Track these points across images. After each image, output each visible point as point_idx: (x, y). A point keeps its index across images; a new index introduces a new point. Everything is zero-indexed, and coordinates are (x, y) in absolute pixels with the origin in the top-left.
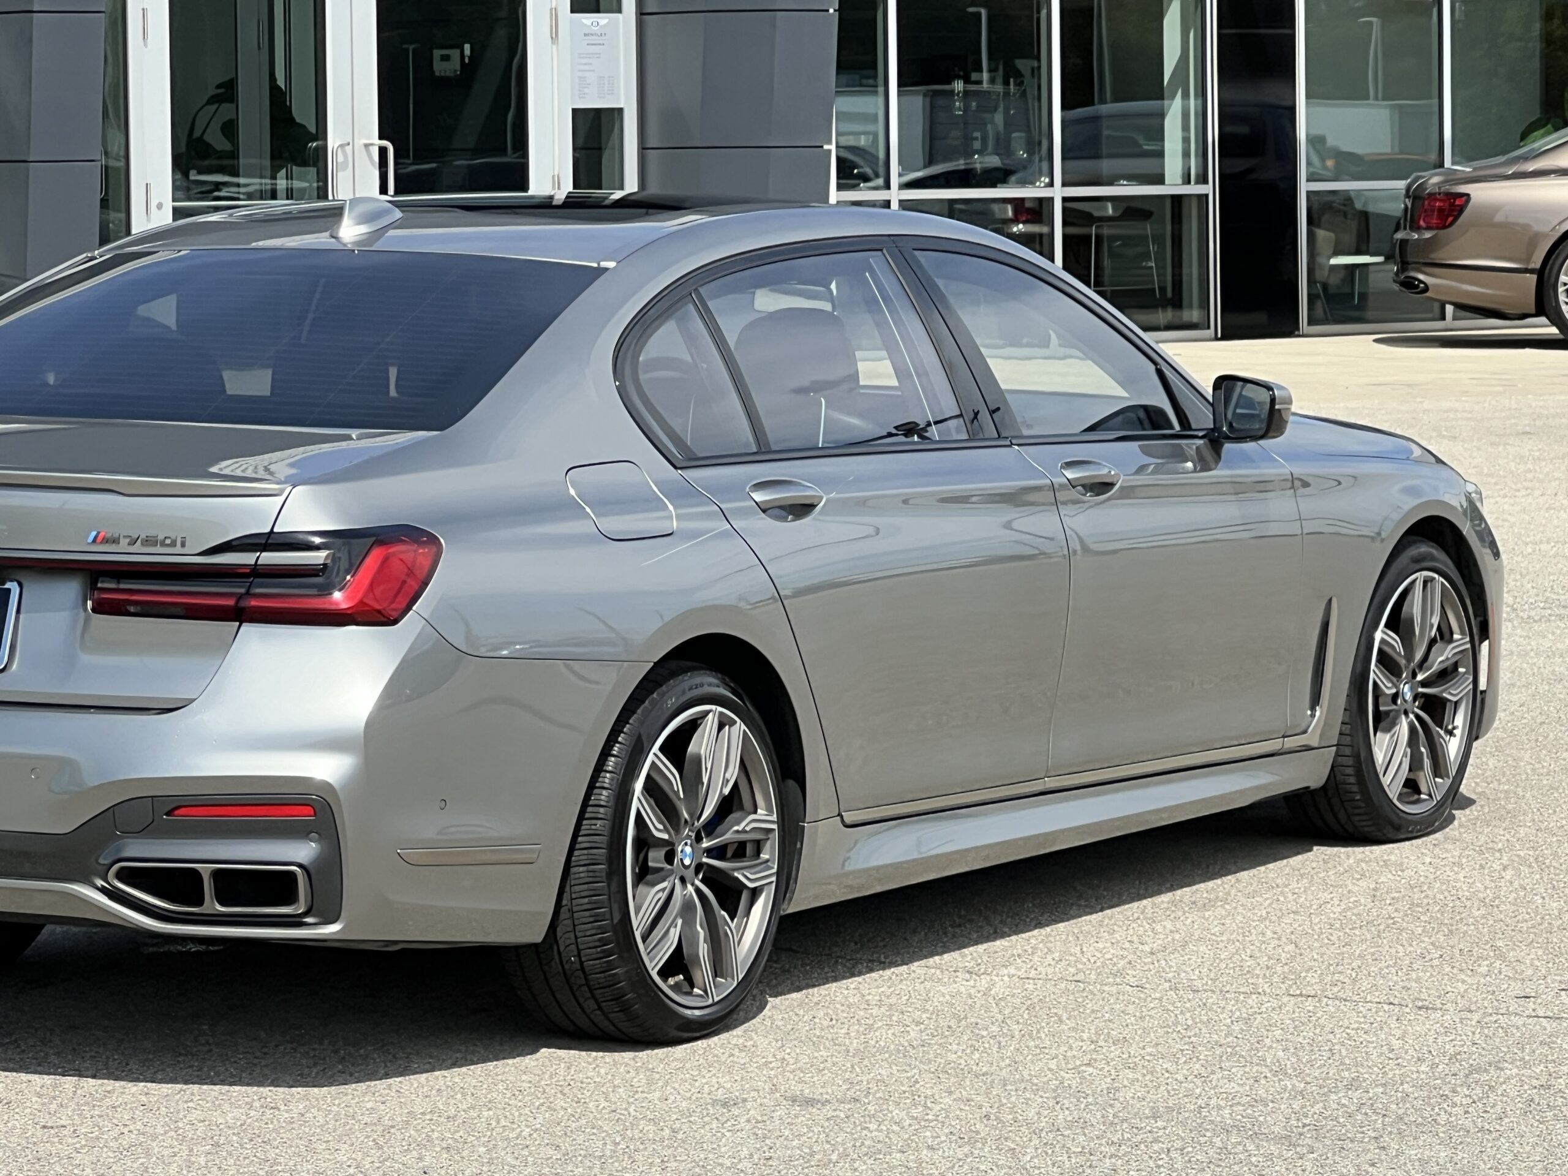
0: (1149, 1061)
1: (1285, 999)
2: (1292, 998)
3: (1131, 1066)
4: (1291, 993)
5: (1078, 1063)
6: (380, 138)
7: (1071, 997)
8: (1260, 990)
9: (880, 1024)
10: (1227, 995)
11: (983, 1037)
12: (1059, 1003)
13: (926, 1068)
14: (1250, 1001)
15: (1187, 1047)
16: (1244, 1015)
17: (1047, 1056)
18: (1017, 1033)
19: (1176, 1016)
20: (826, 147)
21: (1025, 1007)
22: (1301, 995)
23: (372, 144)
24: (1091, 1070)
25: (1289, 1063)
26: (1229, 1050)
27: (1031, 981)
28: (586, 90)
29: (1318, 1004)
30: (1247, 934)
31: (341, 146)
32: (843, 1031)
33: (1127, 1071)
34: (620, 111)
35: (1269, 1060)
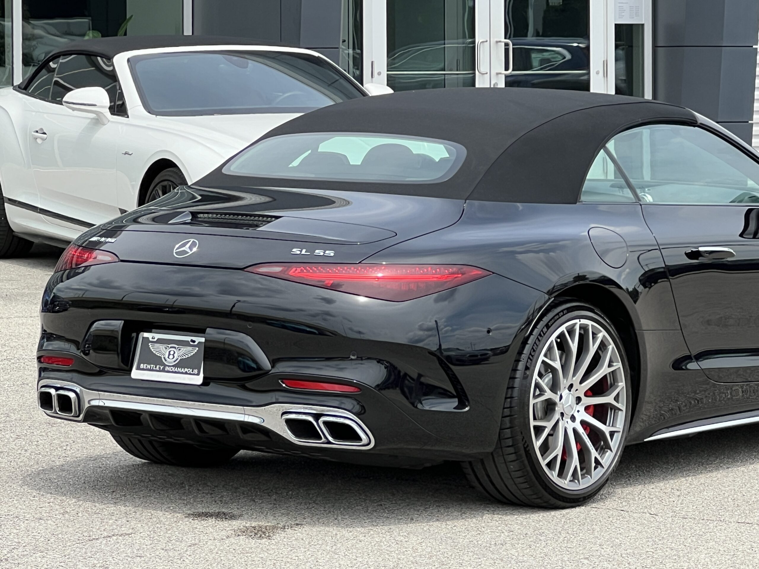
0: (623, 557)
1: (733, 524)
2: (738, 524)
3: (611, 560)
4: (739, 521)
5: (582, 557)
6: (505, 38)
7: (611, 519)
8: (722, 519)
9: (489, 531)
10: (701, 521)
11: (540, 540)
12: (601, 522)
13: (492, 557)
14: (711, 525)
15: (652, 550)
16: (701, 533)
17: (568, 553)
18: (562, 538)
19: (661, 533)
20: (754, 47)
21: (580, 523)
22: (744, 523)
23: (500, 42)
24: (586, 561)
25: (703, 561)
26: (675, 553)
27: (596, 509)
28: (623, 14)
29: (749, 528)
30: (744, 486)
31: (483, 42)
32: (464, 535)
33: (605, 562)
34: (643, 25)
35: (693, 559)
